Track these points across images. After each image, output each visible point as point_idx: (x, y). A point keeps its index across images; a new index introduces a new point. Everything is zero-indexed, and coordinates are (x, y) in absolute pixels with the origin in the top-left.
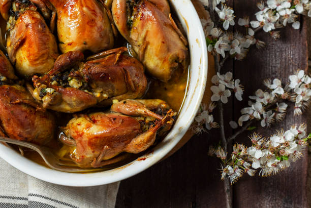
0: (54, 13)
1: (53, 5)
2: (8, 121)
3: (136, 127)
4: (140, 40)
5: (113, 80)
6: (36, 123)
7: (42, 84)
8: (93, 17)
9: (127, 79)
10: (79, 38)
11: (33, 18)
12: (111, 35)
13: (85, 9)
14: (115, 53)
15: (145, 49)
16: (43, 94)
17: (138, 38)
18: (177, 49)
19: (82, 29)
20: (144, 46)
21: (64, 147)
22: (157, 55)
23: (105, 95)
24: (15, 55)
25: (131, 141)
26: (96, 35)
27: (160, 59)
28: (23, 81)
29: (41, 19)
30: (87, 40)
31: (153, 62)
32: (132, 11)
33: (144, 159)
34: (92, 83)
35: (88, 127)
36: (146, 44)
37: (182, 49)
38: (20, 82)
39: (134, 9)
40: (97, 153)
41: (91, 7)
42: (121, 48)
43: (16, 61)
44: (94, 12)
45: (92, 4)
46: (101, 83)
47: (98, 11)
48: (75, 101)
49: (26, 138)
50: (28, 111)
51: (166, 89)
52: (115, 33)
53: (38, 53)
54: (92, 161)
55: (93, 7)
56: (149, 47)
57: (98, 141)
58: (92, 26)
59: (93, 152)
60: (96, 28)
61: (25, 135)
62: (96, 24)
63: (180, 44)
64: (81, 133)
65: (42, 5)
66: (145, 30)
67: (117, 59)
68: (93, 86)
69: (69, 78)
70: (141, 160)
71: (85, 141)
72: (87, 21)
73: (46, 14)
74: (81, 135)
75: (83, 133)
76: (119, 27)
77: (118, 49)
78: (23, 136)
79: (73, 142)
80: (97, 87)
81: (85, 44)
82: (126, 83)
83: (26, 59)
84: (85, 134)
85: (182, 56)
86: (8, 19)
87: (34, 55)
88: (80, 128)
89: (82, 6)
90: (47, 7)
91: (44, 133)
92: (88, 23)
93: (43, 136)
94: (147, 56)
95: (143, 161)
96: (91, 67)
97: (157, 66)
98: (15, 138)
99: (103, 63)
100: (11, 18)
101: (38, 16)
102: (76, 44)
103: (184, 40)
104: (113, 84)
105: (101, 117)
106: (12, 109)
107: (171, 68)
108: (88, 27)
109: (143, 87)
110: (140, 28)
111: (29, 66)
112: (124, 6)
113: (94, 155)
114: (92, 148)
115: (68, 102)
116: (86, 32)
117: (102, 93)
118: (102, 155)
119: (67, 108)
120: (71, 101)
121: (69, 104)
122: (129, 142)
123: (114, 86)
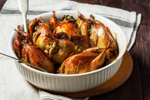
2: (33, 54)
6: (46, 59)
8: (73, 28)
13: (69, 25)
19: (67, 31)
22: (103, 42)
23: (79, 50)
24: (36, 42)
25: (92, 61)
27: (105, 44)
32: (90, 27)
34: (73, 40)
36: (97, 38)
40: (75, 67)
41: (72, 25)
43: (36, 44)
46: (77, 42)
47: (75, 27)
48: (65, 44)
49: (41, 65)
50: (42, 53)
56: (99, 39)
58: (72, 30)
59: (74, 66)
61: (40, 63)
72: (70, 28)
82: (89, 44)
89: (67, 24)
91: (49, 67)
92: (70, 29)
104: (83, 43)
106: (34, 49)
113: (74, 68)
114: (73, 64)
115: (61, 46)
116: (70, 32)
117: (78, 48)
118: (78, 67)
119: (61, 53)
120: (63, 45)
121: (62, 48)
122: (91, 62)
123: (84, 45)
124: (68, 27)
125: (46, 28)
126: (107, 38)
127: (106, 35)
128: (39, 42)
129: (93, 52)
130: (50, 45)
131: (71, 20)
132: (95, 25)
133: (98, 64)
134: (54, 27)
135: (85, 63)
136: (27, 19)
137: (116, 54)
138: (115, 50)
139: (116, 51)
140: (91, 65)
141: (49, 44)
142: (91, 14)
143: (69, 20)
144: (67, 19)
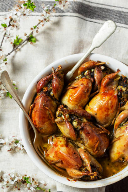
0: (98, 91)
1: (101, 88)
2: (36, 111)
3: (79, 165)
4: (118, 136)
6: (45, 124)
7: (62, 111)
8: (110, 108)
9: (96, 144)
12: (110, 122)
13: (110, 102)
14: (103, 130)
15: (116, 141)
16: (60, 116)
17: (118, 134)
19: (101, 108)
22: (117, 148)
25: (71, 168)
27: (117, 151)
28: (59, 103)
29: (90, 88)
30: (98, 114)
32: (127, 121)
33: (69, 181)
35: (62, 146)
36: (118, 140)
38: (57, 102)
41: (113, 103)
42: (108, 131)
44: (112, 107)
45: (115, 103)
49: (36, 125)
50: (47, 116)
51: (108, 164)
55: (114, 104)
56: (118, 142)
57: (59, 155)
58: (105, 111)
59: (54, 157)
61: (37, 123)
64: (57, 145)
65: (97, 83)
67: (100, 133)
69: (75, 121)
70: (68, 179)
71: (55, 150)
72: (106, 107)
75: (58, 146)
76: (116, 122)
77: (106, 130)
78: (35, 123)
81: (96, 114)
83: (68, 96)
85: (127, 158)
86: (79, 75)
88: (59, 143)
89: (110, 99)
91: (45, 130)
93: (43, 131)
95: (68, 180)
96: (87, 125)
97: (114, 152)
98: (32, 120)
99: (93, 129)
100: (81, 75)
101: (90, 85)
102: (93, 111)
104: (89, 140)
105: (71, 148)
107: (118, 159)
108: (104, 109)
109: (100, 154)
110: (122, 131)
111: (67, 100)
112: (126, 116)
113: (53, 159)
114: (55, 155)
115: (65, 129)
116: (101, 111)
124: (107, 103)
125: (84, 89)
126: (124, 150)
127: (125, 146)
143: (121, 94)
144: (121, 91)
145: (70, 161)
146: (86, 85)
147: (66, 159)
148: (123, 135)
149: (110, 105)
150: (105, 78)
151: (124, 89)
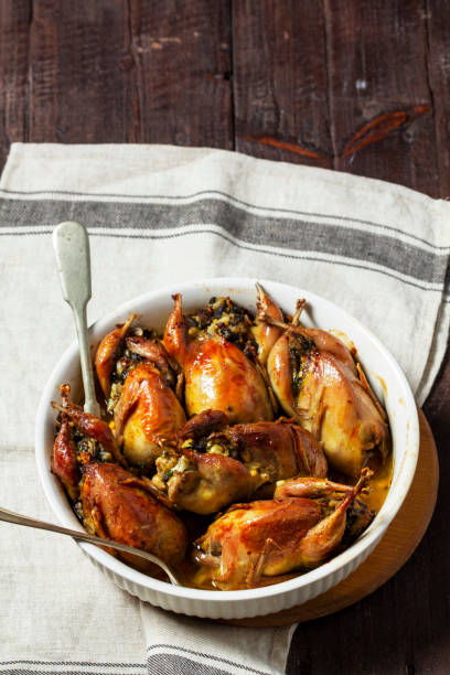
0: (180, 377)
2: (116, 509)
3: (315, 509)
4: (314, 404)
5: (276, 448)
6: (158, 521)
8: (241, 372)
9: (298, 447)
10: (221, 401)
11: (150, 372)
12: (268, 406)
13: (227, 360)
15: (322, 419)
16: (169, 476)
17: (310, 405)
18: (372, 417)
19: (224, 388)
20: (320, 413)
21: (202, 569)
22: (340, 426)
23: (264, 475)
24: (122, 432)
25: (307, 532)
26: (246, 397)
27: (346, 431)
29: (163, 377)
30: (234, 404)
31: (336, 440)
32: (299, 363)
34: (243, 449)
35: (240, 516)
36: (323, 410)
37: (378, 421)
39: (302, 359)
40: (254, 555)
41: (237, 359)
43: (124, 441)
44: (242, 366)
45: (239, 355)
46: (257, 451)
47: (247, 364)
48: (219, 471)
49: (143, 543)
50: (146, 499)
52: (274, 404)
53: (159, 419)
54: (248, 573)
55: (241, 360)
56: (328, 413)
57: (257, 532)
58: (239, 385)
59: (249, 553)
60: (246, 387)
61: (142, 536)
62: (245, 383)
63: (375, 413)
64: (228, 527)
65: (162, 362)
66: (321, 387)
68: (246, 457)
69: (209, 445)
71: (236, 536)
72: (231, 377)
73: (169, 377)
74: (229, 530)
75: (232, 525)
78: (138, 538)
79: (216, 559)
80: (252, 459)
81: (230, 409)
82: (296, 455)
83: (141, 431)
84: (236, 525)
85: (378, 430)
86: (110, 390)
87: (151, 422)
89: (223, 357)
90: (170, 367)
91: (170, 541)
92: (233, 380)
93: (169, 547)
94: (325, 431)
97: (342, 445)
100: (114, 386)
101: (156, 372)
103: (381, 410)
104: (276, 453)
106: (121, 491)
107: (362, 451)
108: (233, 385)
110: (312, 388)
111: (146, 443)
112: (287, 357)
113: (251, 560)
114: (247, 546)
115: (208, 476)
116: (231, 393)
117: (259, 471)
118: (262, 557)
119: (206, 494)
120: (213, 474)
121: (209, 481)
122: (305, 535)
123: (278, 459)
124: (226, 368)
125: (154, 384)
126: (354, 414)
127: (349, 402)
128: (132, 437)
129: (309, 496)
130: (169, 459)
131: (233, 329)
132: (313, 359)
133: (326, 545)
134: (180, 360)
135: (283, 542)
136: (89, 326)
137: (385, 455)
138: (381, 442)
139: (383, 448)
140: (302, 547)
141: (168, 456)
142: (301, 298)
143: (229, 331)
144: (222, 326)
145: (290, 518)
146: (150, 376)
147: (280, 521)
148: (325, 389)
149: (233, 366)
150: (169, 335)
151: (225, 319)
